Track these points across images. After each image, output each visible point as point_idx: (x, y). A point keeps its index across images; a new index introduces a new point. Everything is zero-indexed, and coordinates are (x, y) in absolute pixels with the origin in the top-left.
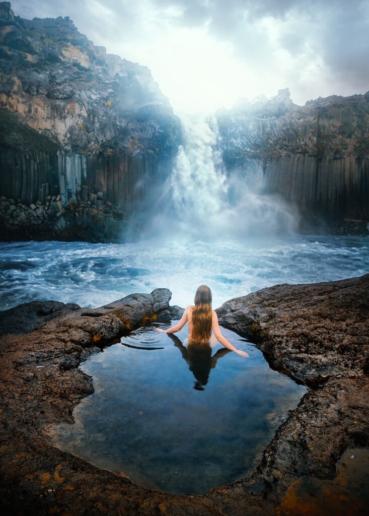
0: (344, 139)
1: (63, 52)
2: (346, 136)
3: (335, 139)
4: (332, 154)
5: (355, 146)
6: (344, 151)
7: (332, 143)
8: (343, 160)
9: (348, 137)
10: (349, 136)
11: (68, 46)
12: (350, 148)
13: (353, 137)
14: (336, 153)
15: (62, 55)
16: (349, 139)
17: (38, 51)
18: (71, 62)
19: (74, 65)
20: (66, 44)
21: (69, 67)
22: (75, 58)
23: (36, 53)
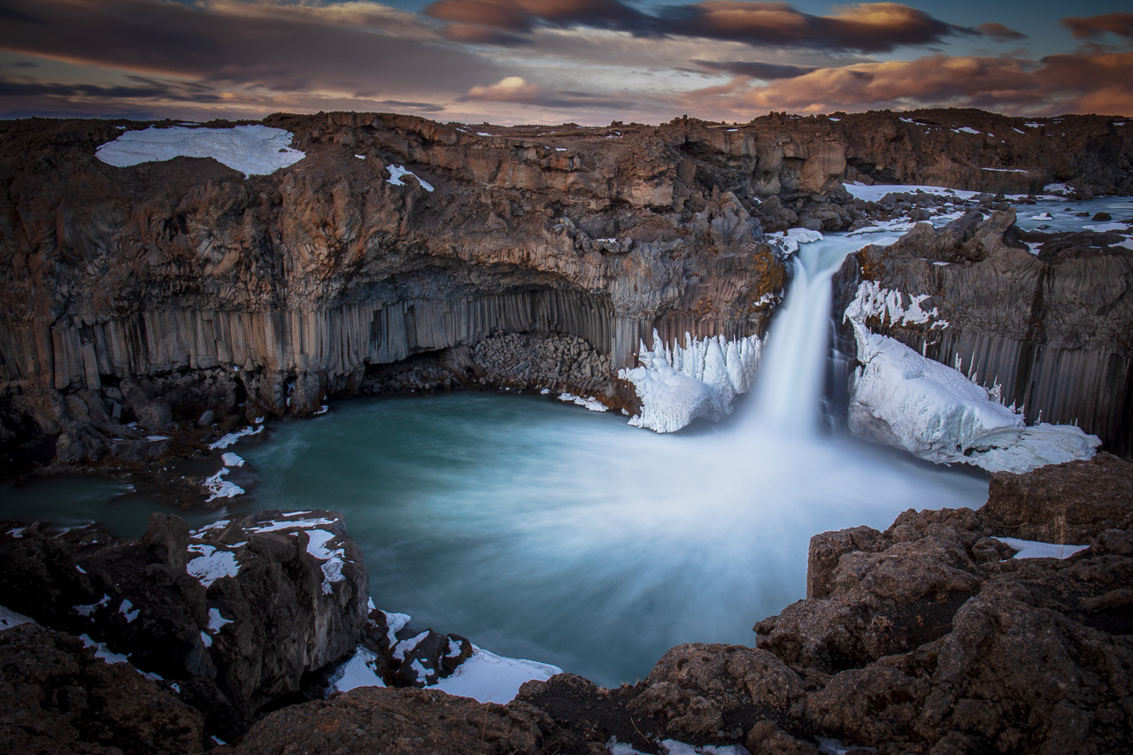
0: (1091, 317)
1: (634, 193)
2: (1094, 310)
3: (1072, 315)
4: (1060, 340)
6: (1087, 338)
7: (1065, 321)
8: (1083, 352)
9: (1099, 314)
11: (639, 184)
12: (1102, 333)
13: (1110, 314)
15: (631, 196)
17: (602, 195)
18: (642, 203)
19: (646, 206)
20: (638, 181)
21: (640, 209)
22: (648, 198)
23: (601, 199)
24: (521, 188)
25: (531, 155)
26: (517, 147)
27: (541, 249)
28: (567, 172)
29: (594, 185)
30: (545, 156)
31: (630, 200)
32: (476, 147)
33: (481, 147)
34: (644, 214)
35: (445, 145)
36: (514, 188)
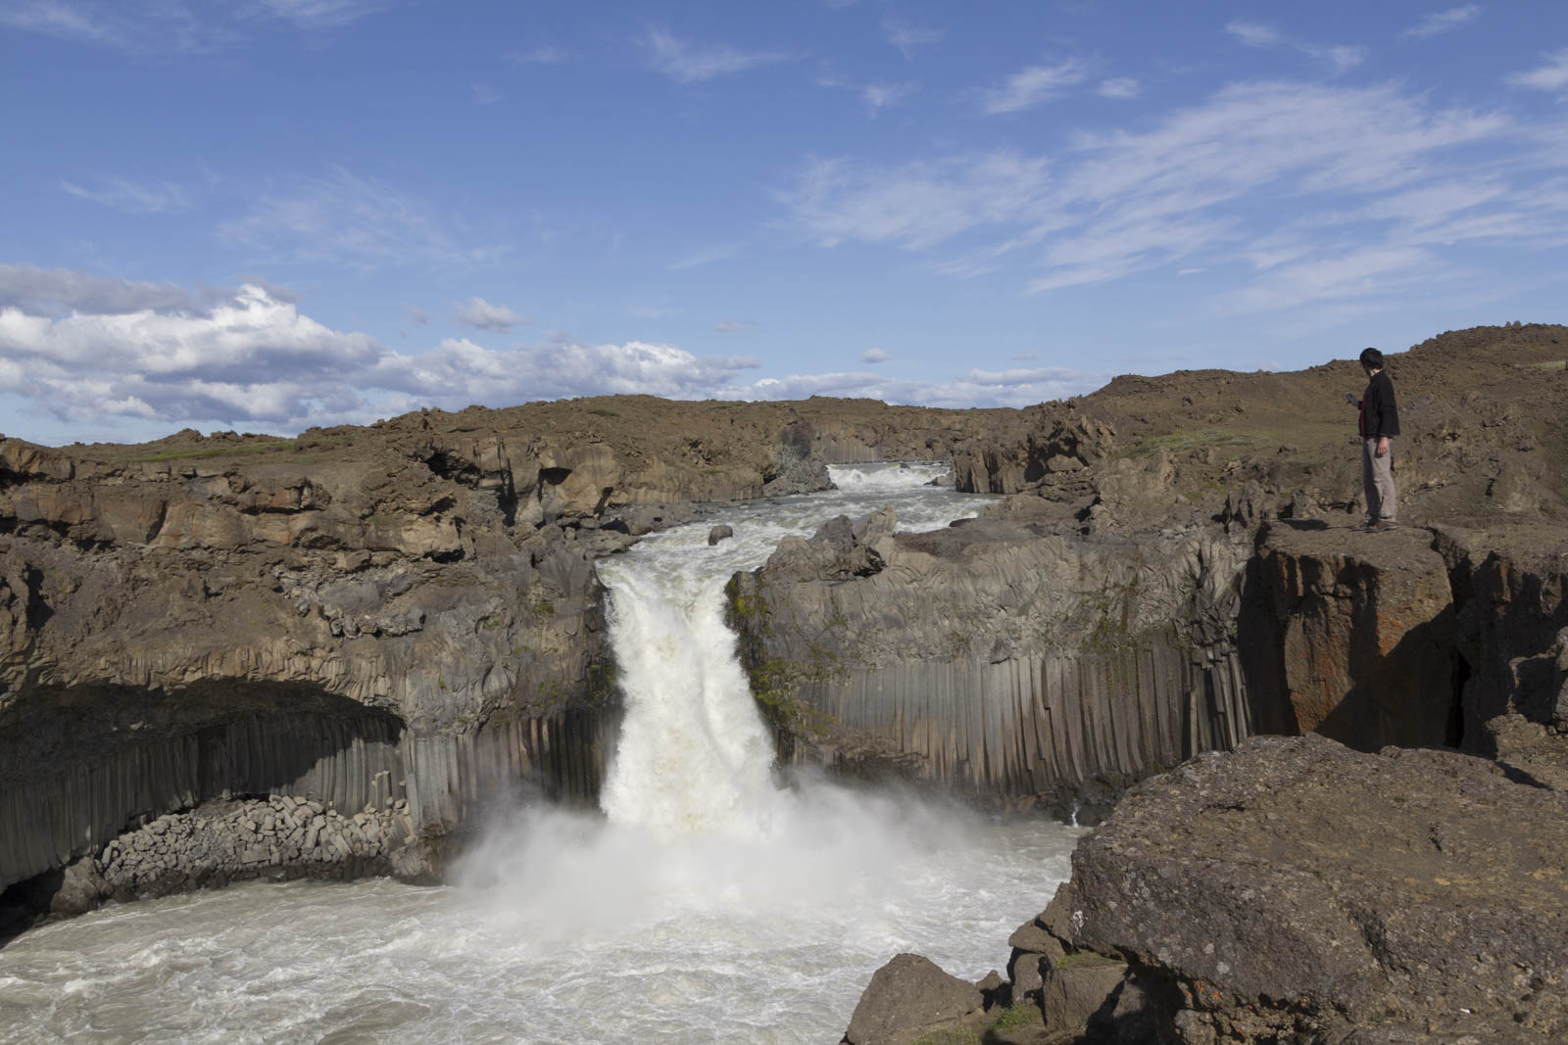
0: (1012, 619)
1: (405, 535)
2: (1015, 611)
3: (991, 620)
4: (987, 652)
5: (1035, 630)
6: (1013, 644)
7: (987, 630)
8: (1013, 662)
9: (1019, 615)
10: (1023, 611)
11: (411, 522)
12: (1027, 636)
13: (1031, 612)
14: (996, 649)
15: (401, 541)
16: (1023, 618)
17: (356, 545)
18: (421, 551)
19: (426, 556)
20: (409, 517)
21: (418, 560)
22: (429, 541)
23: (352, 550)
24: (209, 547)
25: (221, 487)
26: (189, 477)
27: (280, 645)
28: (290, 512)
29: (341, 529)
30: (245, 489)
31: (401, 547)
32: (110, 481)
33: (119, 481)
34: (427, 566)
35: (51, 481)
36: (196, 547)
